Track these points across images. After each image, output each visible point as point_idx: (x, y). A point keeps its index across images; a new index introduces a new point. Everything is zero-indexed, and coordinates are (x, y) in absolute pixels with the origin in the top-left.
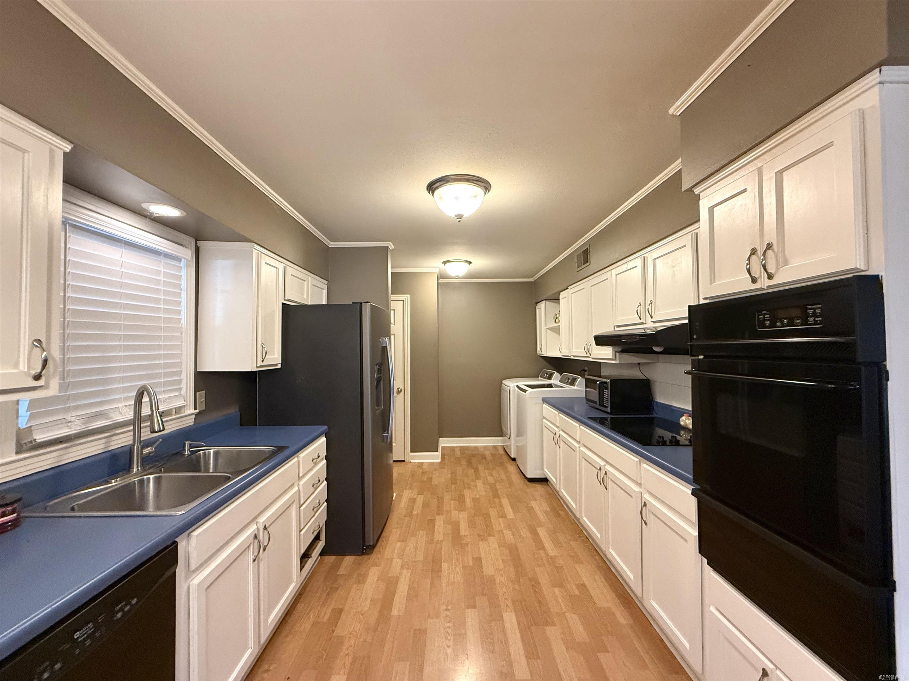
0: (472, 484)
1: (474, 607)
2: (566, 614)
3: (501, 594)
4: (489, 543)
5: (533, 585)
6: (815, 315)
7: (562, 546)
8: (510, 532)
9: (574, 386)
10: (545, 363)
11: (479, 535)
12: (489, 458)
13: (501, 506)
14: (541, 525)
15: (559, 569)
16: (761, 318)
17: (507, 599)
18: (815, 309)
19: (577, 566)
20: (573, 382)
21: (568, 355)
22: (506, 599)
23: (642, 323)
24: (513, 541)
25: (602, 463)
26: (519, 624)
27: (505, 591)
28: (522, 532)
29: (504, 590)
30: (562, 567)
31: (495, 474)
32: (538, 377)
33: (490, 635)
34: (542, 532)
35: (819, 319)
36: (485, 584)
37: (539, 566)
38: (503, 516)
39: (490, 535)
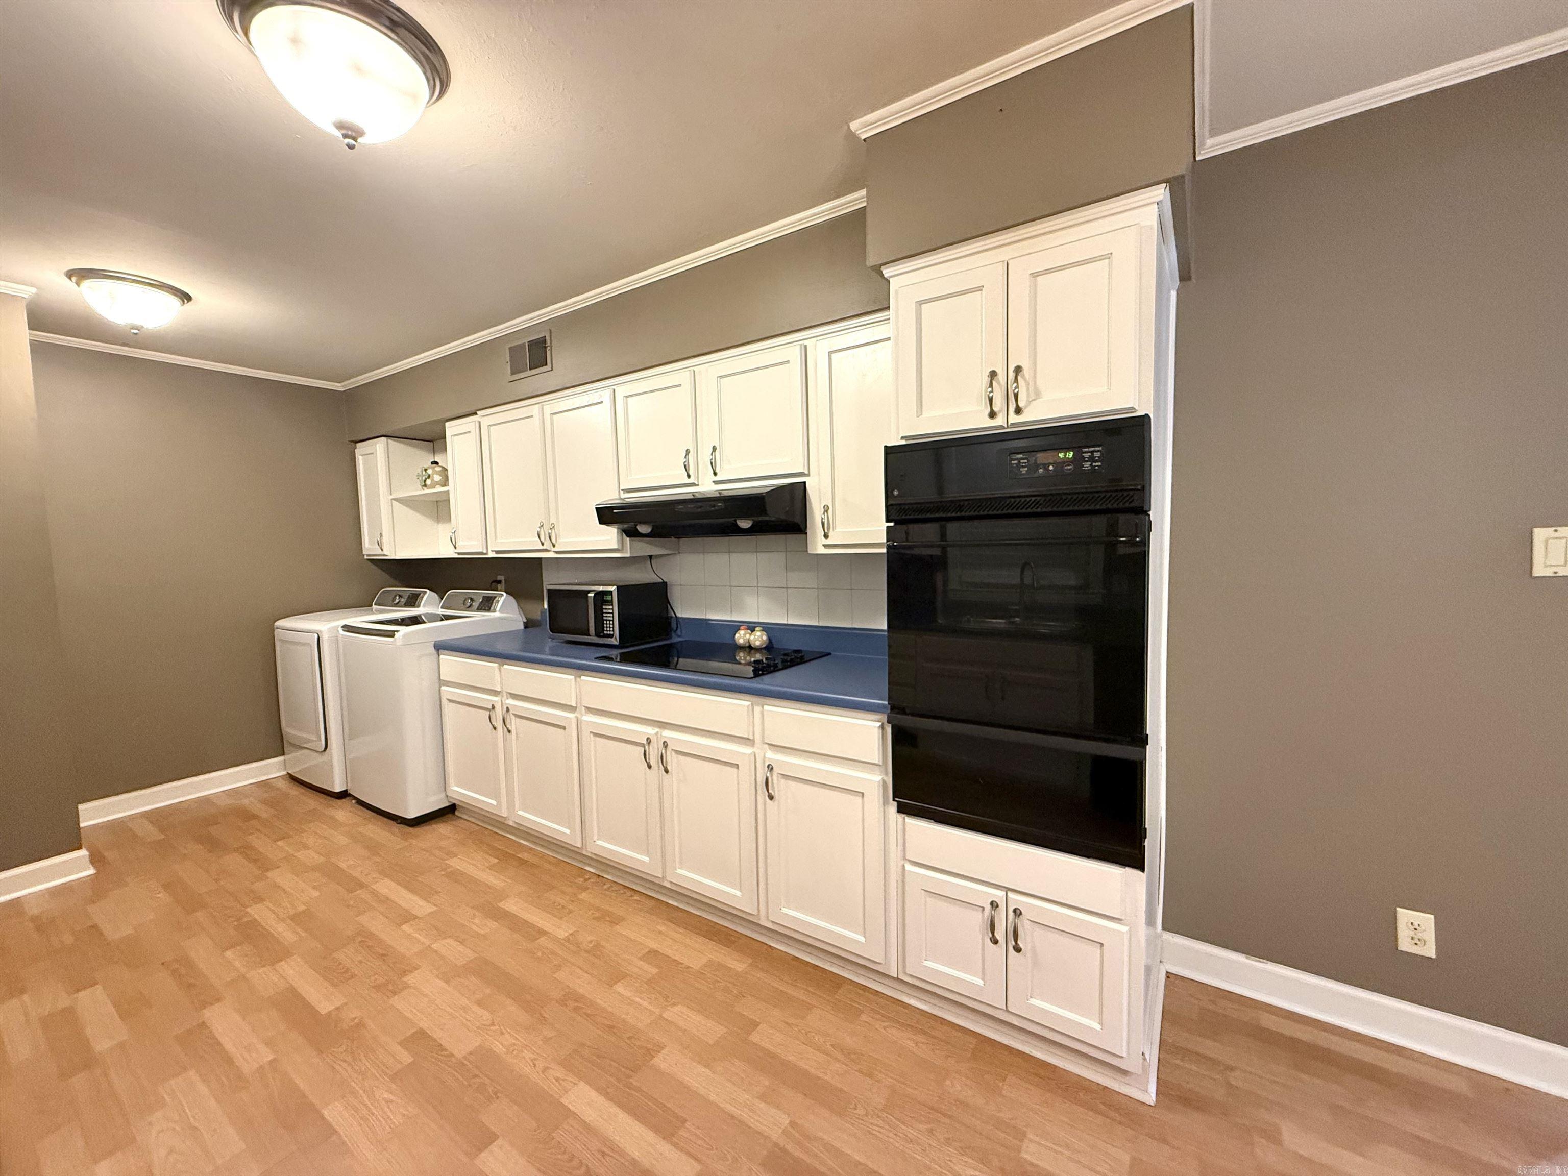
0: (259, 886)
1: (492, 1138)
2: (664, 1015)
3: (527, 1070)
4: (415, 988)
5: (576, 1009)
6: (1092, 459)
7: (570, 912)
8: (449, 941)
9: (494, 611)
10: (385, 577)
11: (377, 988)
12: (264, 812)
13: (385, 900)
14: (502, 895)
15: (596, 950)
16: (1014, 464)
17: (548, 1068)
18: (1092, 452)
19: (618, 928)
20: (487, 604)
21: (480, 550)
22: (545, 1069)
23: (693, 485)
24: (471, 955)
25: (650, 731)
26: (607, 1096)
27: (532, 1056)
28: (475, 928)
29: (528, 1055)
30: (597, 946)
31: (311, 841)
32: (371, 606)
33: (570, 1161)
34: (512, 905)
35: (1097, 464)
36: (476, 1076)
37: (559, 967)
38: (408, 917)
39: (405, 973)
